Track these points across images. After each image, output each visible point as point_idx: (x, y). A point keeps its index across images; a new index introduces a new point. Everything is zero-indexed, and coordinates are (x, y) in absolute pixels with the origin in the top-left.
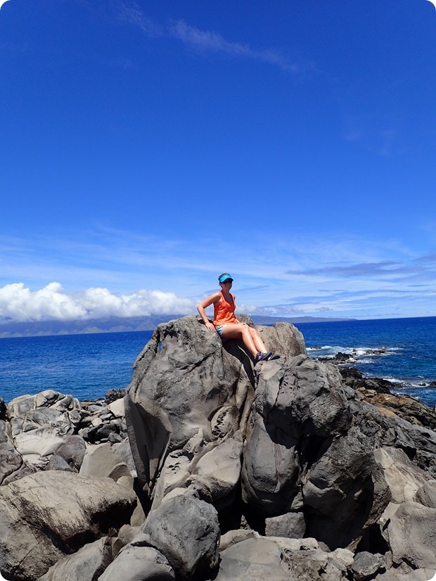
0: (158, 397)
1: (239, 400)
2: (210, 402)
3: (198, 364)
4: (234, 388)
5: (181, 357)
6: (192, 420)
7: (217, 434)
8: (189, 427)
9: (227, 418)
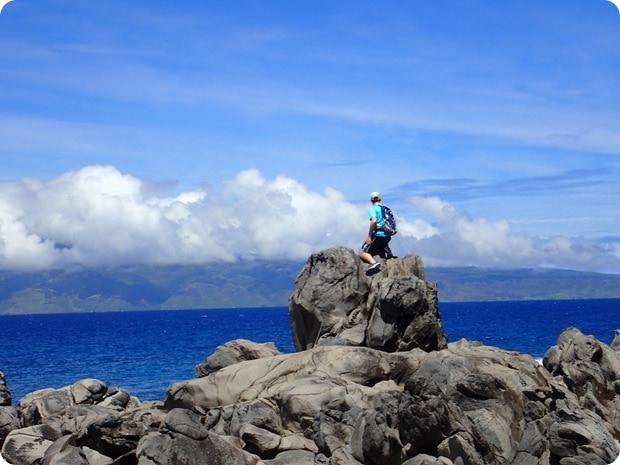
0: (313, 300)
1: (369, 305)
2: (348, 304)
3: (341, 280)
4: (366, 298)
5: (329, 275)
6: (336, 315)
7: (352, 324)
8: (334, 318)
9: (359, 316)
